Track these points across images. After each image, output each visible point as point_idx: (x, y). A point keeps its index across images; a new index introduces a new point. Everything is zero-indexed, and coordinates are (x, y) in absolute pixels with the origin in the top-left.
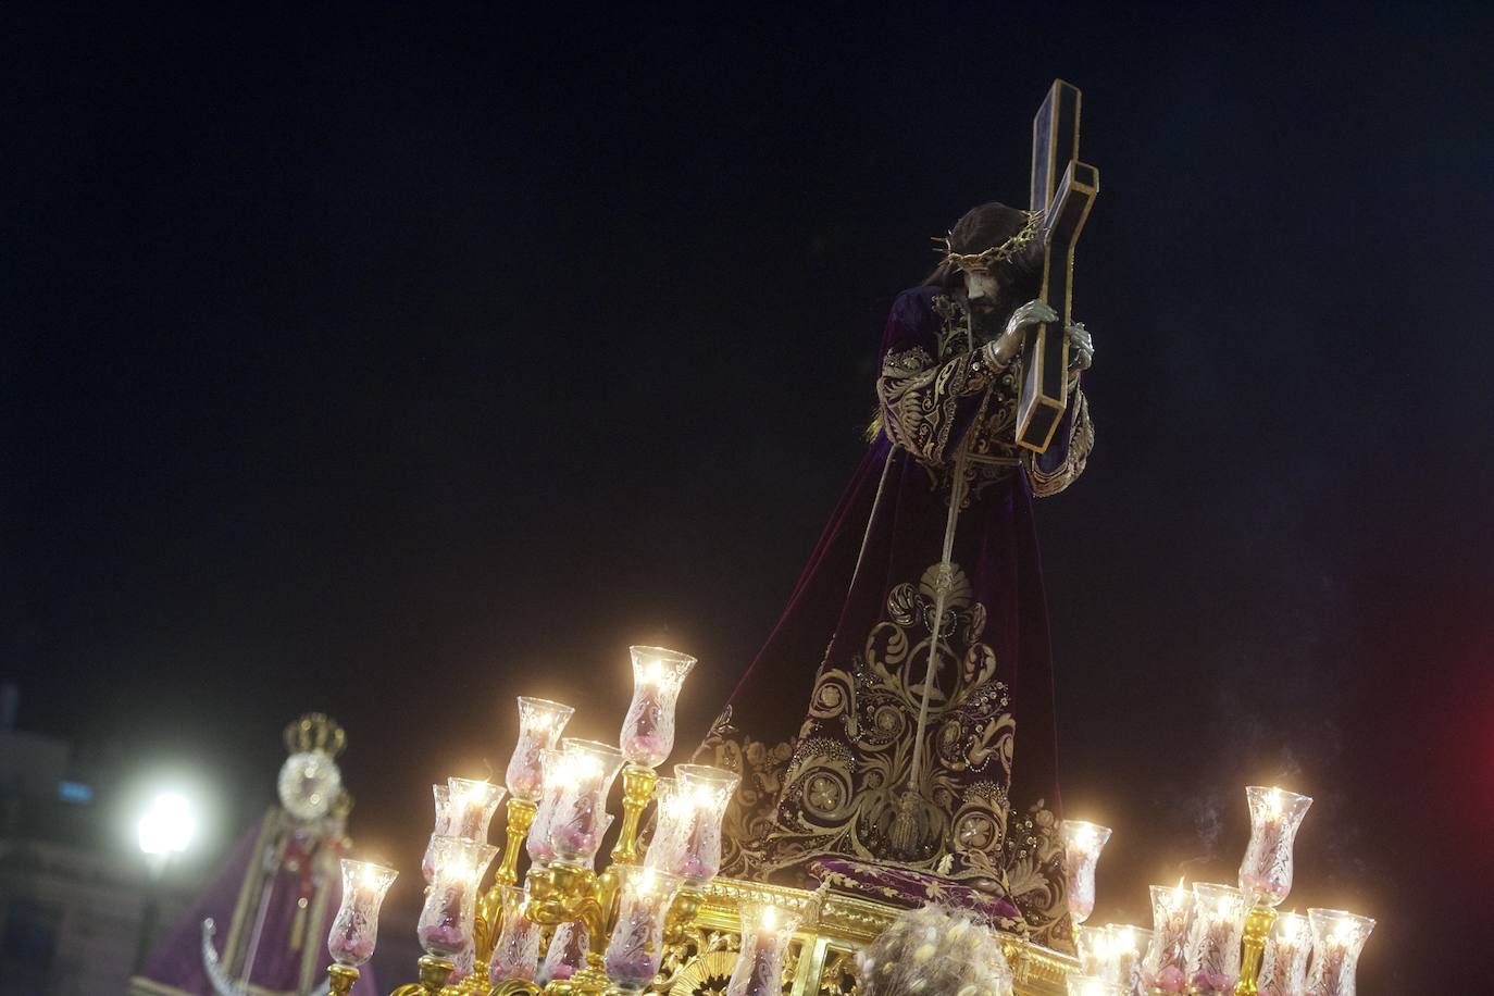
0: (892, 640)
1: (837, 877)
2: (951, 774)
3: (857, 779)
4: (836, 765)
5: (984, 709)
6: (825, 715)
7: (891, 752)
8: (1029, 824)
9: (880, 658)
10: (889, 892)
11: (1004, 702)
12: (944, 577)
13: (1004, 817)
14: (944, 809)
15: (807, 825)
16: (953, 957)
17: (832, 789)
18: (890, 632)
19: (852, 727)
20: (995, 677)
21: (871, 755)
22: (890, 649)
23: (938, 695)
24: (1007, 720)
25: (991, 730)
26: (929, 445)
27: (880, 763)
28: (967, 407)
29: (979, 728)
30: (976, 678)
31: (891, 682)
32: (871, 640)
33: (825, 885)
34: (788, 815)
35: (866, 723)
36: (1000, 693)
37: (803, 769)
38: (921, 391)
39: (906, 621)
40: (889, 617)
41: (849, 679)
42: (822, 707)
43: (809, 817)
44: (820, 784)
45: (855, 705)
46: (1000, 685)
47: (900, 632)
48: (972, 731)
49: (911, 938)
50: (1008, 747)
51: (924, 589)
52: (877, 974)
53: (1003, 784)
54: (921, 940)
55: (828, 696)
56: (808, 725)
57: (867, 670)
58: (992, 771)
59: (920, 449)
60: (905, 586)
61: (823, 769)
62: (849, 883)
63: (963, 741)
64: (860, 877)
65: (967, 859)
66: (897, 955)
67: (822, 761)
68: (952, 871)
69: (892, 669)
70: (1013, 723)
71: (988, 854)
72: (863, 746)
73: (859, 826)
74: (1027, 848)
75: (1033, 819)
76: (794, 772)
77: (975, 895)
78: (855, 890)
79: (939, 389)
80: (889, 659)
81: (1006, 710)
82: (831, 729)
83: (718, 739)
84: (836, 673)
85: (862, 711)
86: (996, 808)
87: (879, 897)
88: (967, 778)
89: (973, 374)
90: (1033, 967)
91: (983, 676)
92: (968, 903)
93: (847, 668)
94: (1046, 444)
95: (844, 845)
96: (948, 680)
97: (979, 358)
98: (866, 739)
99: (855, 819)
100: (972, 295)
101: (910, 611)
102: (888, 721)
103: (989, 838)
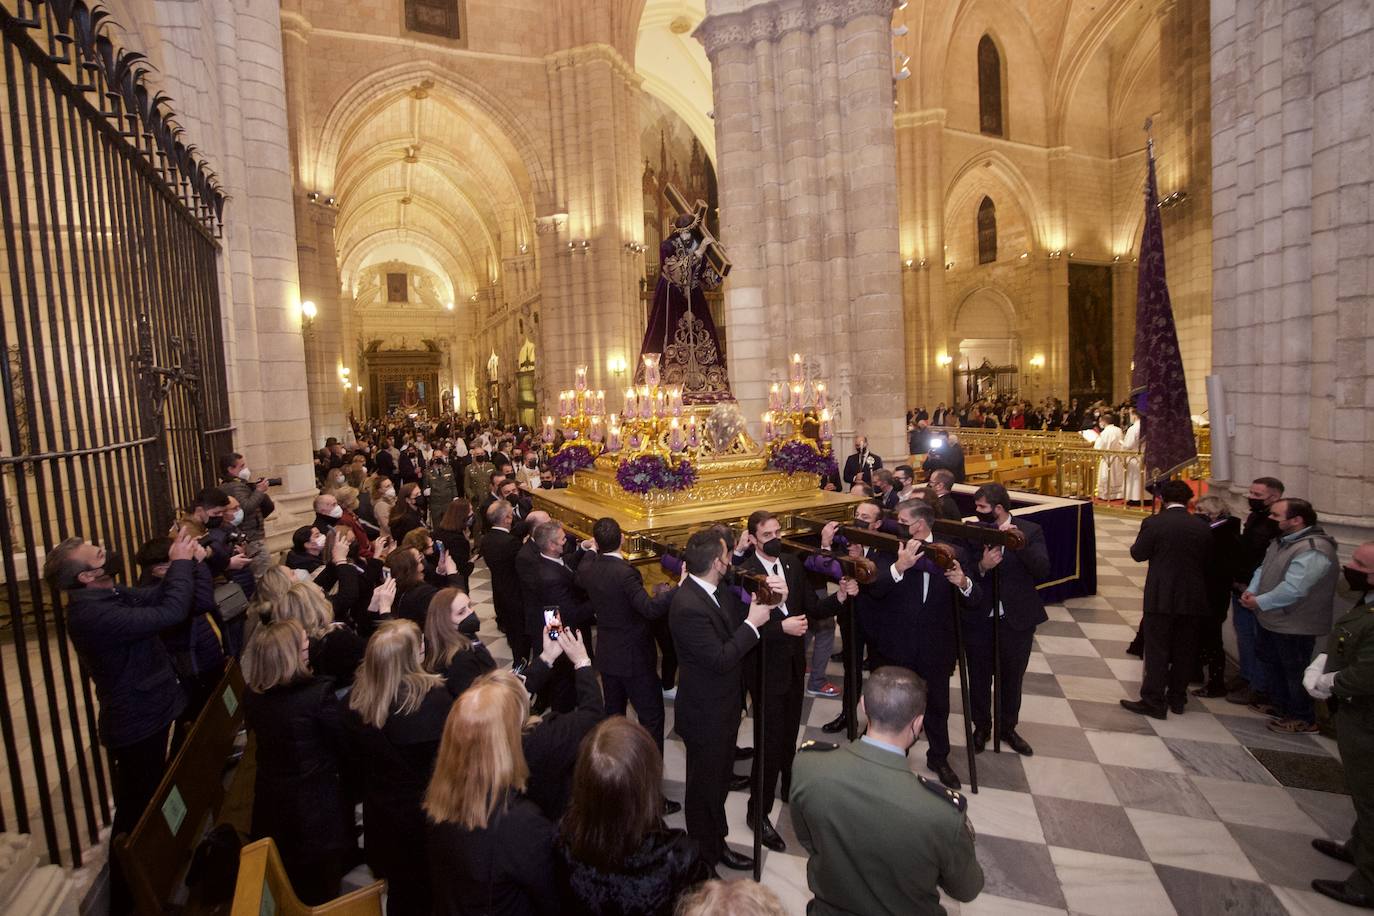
0: (681, 334)
2: (705, 365)
6: (671, 357)
7: (687, 362)
8: (723, 372)
9: (680, 339)
10: (707, 401)
14: (704, 374)
17: (678, 375)
18: (679, 332)
19: (677, 359)
21: (684, 364)
25: (712, 352)
27: (686, 366)
28: (693, 269)
30: (704, 339)
31: (684, 345)
32: (677, 335)
35: (680, 356)
38: (680, 267)
39: (683, 328)
40: (680, 328)
41: (674, 346)
44: (675, 375)
45: (677, 353)
47: (683, 332)
48: (707, 353)
51: (686, 318)
56: (667, 360)
57: (678, 343)
61: (675, 372)
63: (705, 356)
67: (674, 369)
68: (713, 390)
69: (683, 341)
72: (681, 363)
73: (686, 384)
82: (674, 360)
87: (705, 403)
93: (672, 343)
97: (695, 255)
99: (684, 382)
101: (684, 325)
102: (685, 355)
103: (718, 379)
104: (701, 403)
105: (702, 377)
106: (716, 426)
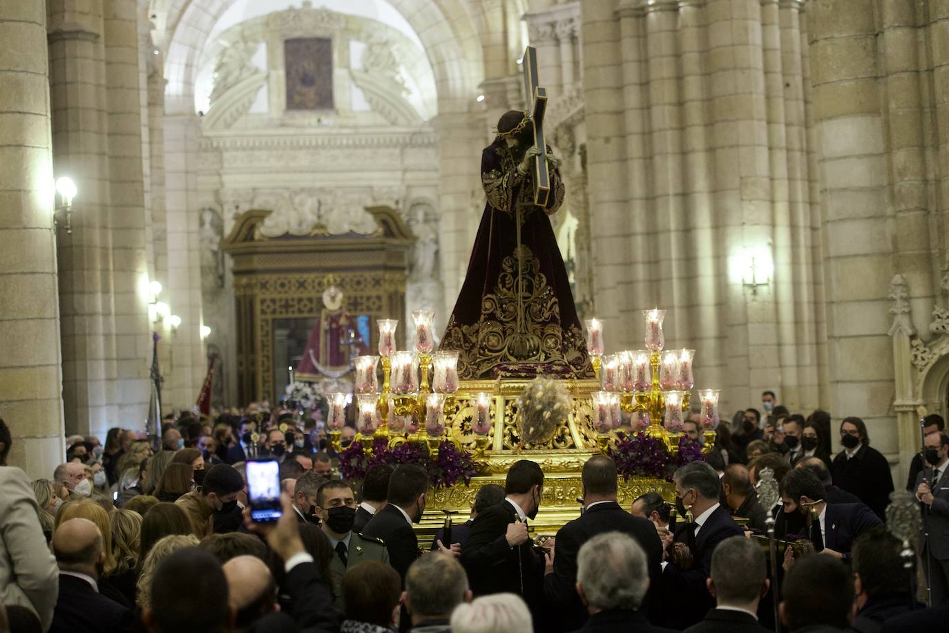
0: (507, 279)
1: (503, 373)
2: (538, 323)
3: (504, 332)
4: (495, 329)
5: (545, 297)
6: (488, 312)
7: (515, 320)
8: (570, 334)
9: (504, 286)
10: (523, 374)
11: (552, 293)
12: (520, 251)
13: (560, 335)
14: (538, 336)
15: (490, 354)
16: (550, 394)
17: (496, 338)
18: (505, 276)
19: (498, 313)
20: (548, 284)
21: (508, 322)
22: (507, 282)
23: (527, 294)
24: (554, 299)
25: (550, 304)
26: (505, 207)
27: (512, 325)
28: (516, 190)
29: (545, 305)
30: (540, 286)
31: (510, 294)
32: (499, 280)
33: (500, 377)
34: (482, 352)
35: (504, 311)
36: (550, 290)
37: (484, 334)
38: (498, 187)
39: (509, 270)
40: (504, 271)
41: (493, 297)
42: (486, 309)
43: (490, 351)
44: (491, 338)
45: (498, 306)
46: (549, 288)
47: (509, 276)
48: (542, 306)
49: (533, 390)
50: (557, 309)
51: (515, 256)
52: (525, 406)
53: (557, 323)
54: (537, 390)
55: (487, 305)
56: (482, 317)
57: (501, 292)
58: (553, 320)
59: (502, 208)
60: (507, 258)
61: (491, 332)
62: (508, 374)
63: (540, 310)
64: (511, 371)
65: (550, 354)
66: (530, 397)
67: (490, 329)
68: (545, 360)
69: (509, 289)
70: (557, 300)
71: (557, 350)
72: (504, 320)
73: (509, 349)
74: (571, 343)
75: (571, 332)
76: (481, 335)
77: (555, 368)
78: (511, 376)
79: (505, 186)
80: (507, 286)
81: (553, 296)
82: (492, 317)
83: (451, 328)
84: (489, 296)
85: (501, 307)
86: (556, 333)
87: (519, 377)
88: (544, 324)
89: (516, 178)
90: (580, 388)
91: (543, 285)
92: (552, 372)
93: (492, 293)
94: (546, 203)
95: (505, 358)
96: (530, 289)
97: (516, 171)
98: (504, 317)
99: (506, 348)
100: (510, 146)
101: (511, 267)
102: (511, 309)
103: (556, 344)
104: (511, 377)
105: (534, 341)
106: (527, 409)
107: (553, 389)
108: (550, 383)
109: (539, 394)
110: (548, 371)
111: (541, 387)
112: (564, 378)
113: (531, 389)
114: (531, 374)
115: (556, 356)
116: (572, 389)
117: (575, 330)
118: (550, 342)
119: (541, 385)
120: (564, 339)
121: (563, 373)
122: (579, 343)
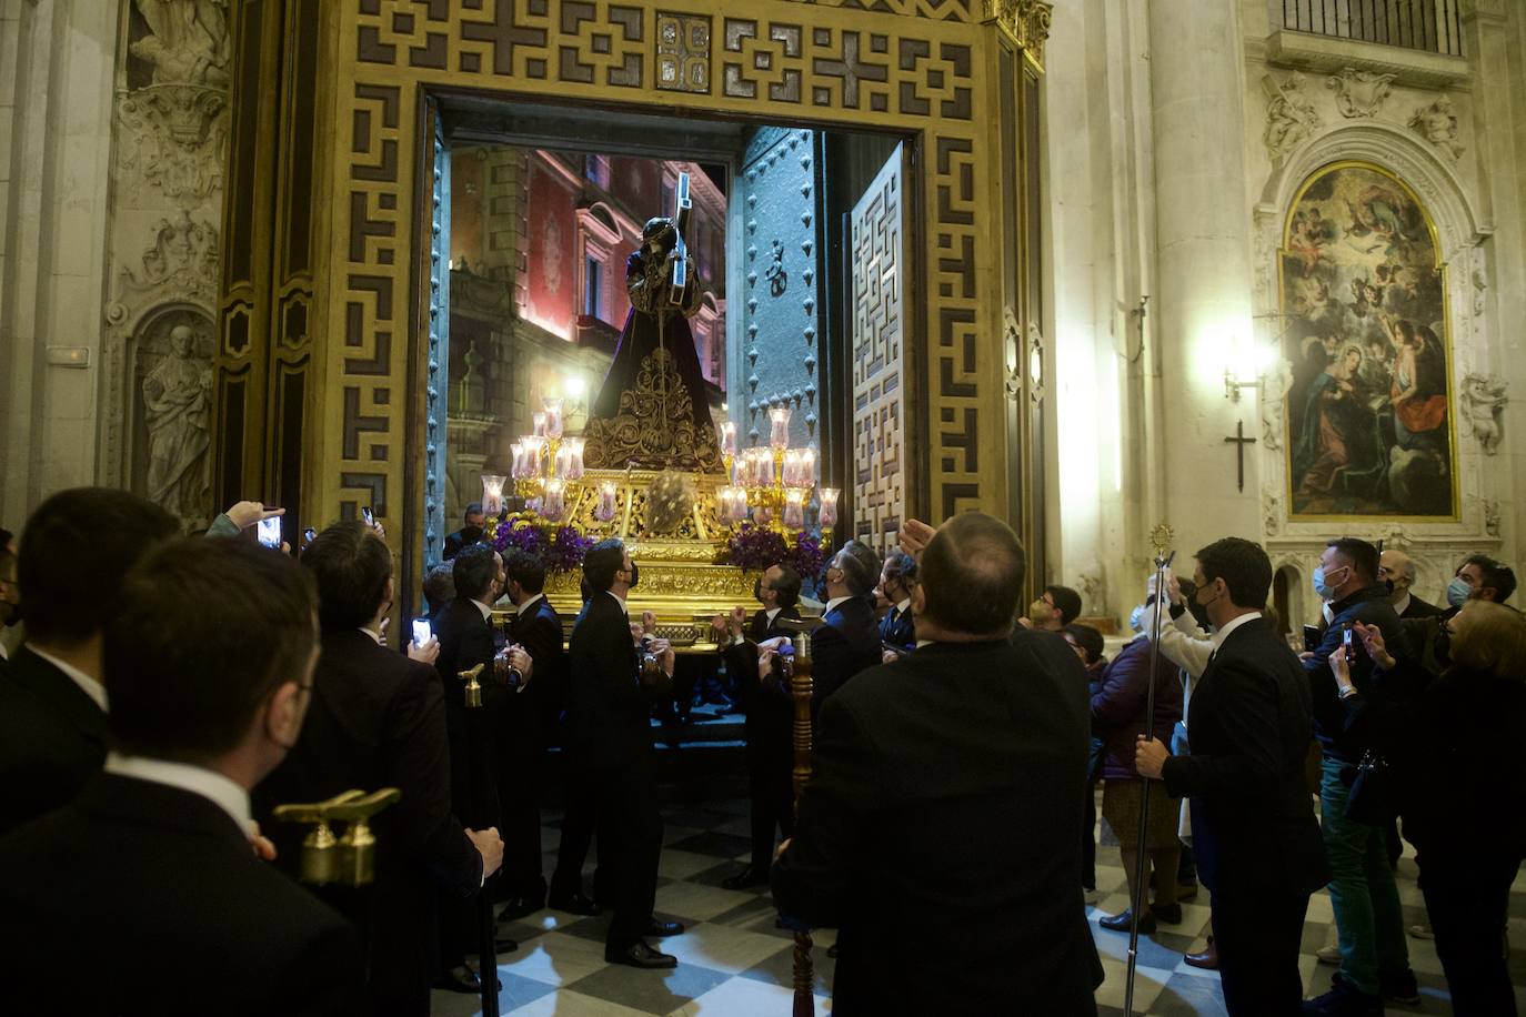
0: (645, 377)
1: (633, 464)
2: (672, 419)
3: (640, 427)
4: (631, 423)
5: (680, 395)
6: (625, 406)
7: (651, 415)
8: (703, 432)
9: (642, 383)
10: (652, 466)
11: (686, 392)
12: (661, 352)
13: (692, 431)
14: (672, 431)
15: (625, 446)
16: (676, 486)
18: (643, 374)
19: (635, 408)
20: (682, 384)
21: (644, 417)
22: (645, 380)
23: (664, 393)
24: (688, 398)
26: (645, 308)
27: (648, 420)
28: (656, 292)
29: (679, 402)
30: (676, 385)
31: (647, 391)
32: (638, 378)
33: (629, 468)
34: (617, 443)
35: (640, 407)
36: (685, 390)
37: (621, 427)
39: (648, 369)
40: (643, 369)
41: (632, 393)
42: (624, 404)
43: (625, 442)
44: (627, 430)
45: (635, 401)
46: (684, 386)
47: (647, 374)
48: (677, 404)
49: (661, 481)
50: (690, 407)
51: (654, 356)
52: (652, 496)
54: (665, 482)
55: (625, 400)
56: (620, 411)
57: (638, 388)
58: (686, 416)
59: (642, 309)
60: (647, 357)
61: (627, 426)
62: (639, 465)
63: (675, 408)
64: (641, 462)
65: (681, 448)
66: (657, 488)
67: (626, 422)
68: (676, 453)
69: (646, 387)
70: (690, 399)
71: (688, 446)
72: (640, 415)
73: (643, 443)
74: (703, 439)
75: (703, 429)
76: (618, 428)
77: (685, 462)
78: (641, 467)
79: (646, 287)
80: (645, 383)
81: (687, 394)
82: (629, 411)
84: (627, 391)
86: (689, 429)
88: (678, 420)
89: (656, 280)
91: (678, 384)
92: (681, 465)
93: (631, 389)
95: (638, 451)
96: (666, 387)
98: (640, 412)
99: (641, 441)
100: (653, 252)
101: (651, 365)
102: (648, 405)
103: (687, 439)
105: (669, 435)
107: (679, 481)
108: (676, 476)
109: (666, 486)
110: (678, 464)
111: (668, 479)
112: (692, 471)
113: (658, 480)
114: (660, 466)
115: (686, 450)
116: (699, 482)
117: (707, 428)
118: (683, 438)
119: (669, 477)
120: (697, 435)
121: (691, 467)
122: (710, 441)
